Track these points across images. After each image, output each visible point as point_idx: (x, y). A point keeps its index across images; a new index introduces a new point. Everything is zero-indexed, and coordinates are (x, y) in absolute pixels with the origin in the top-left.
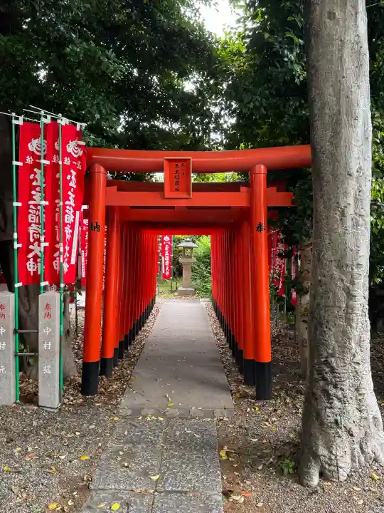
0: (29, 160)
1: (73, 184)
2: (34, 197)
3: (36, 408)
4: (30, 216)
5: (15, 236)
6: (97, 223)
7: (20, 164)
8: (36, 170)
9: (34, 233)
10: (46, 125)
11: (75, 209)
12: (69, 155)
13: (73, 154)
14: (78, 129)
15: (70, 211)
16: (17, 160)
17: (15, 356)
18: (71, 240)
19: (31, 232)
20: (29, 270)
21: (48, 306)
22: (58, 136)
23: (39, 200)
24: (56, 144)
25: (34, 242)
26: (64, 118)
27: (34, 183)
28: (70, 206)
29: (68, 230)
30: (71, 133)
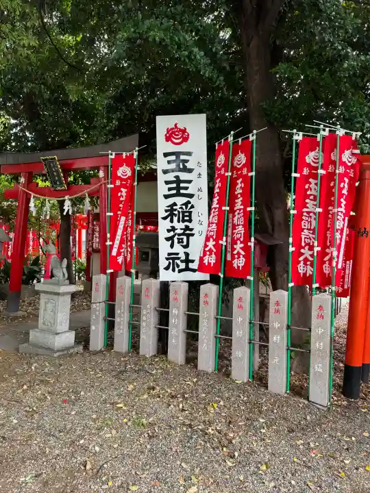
0: (306, 171)
1: (345, 192)
2: (307, 205)
3: (306, 402)
4: (303, 223)
5: (291, 240)
6: (365, 229)
7: (298, 175)
8: (311, 180)
9: (305, 238)
10: (324, 138)
11: (345, 215)
12: (343, 164)
13: (347, 162)
14: (353, 138)
15: (341, 217)
16: (296, 172)
17: (287, 350)
18: (340, 244)
19: (303, 237)
20: (300, 271)
21: (321, 308)
22: (336, 147)
23: (313, 207)
24: (332, 155)
25: (305, 246)
26: (341, 129)
27: (308, 193)
28: (342, 212)
29: (338, 235)
30: (347, 143)
